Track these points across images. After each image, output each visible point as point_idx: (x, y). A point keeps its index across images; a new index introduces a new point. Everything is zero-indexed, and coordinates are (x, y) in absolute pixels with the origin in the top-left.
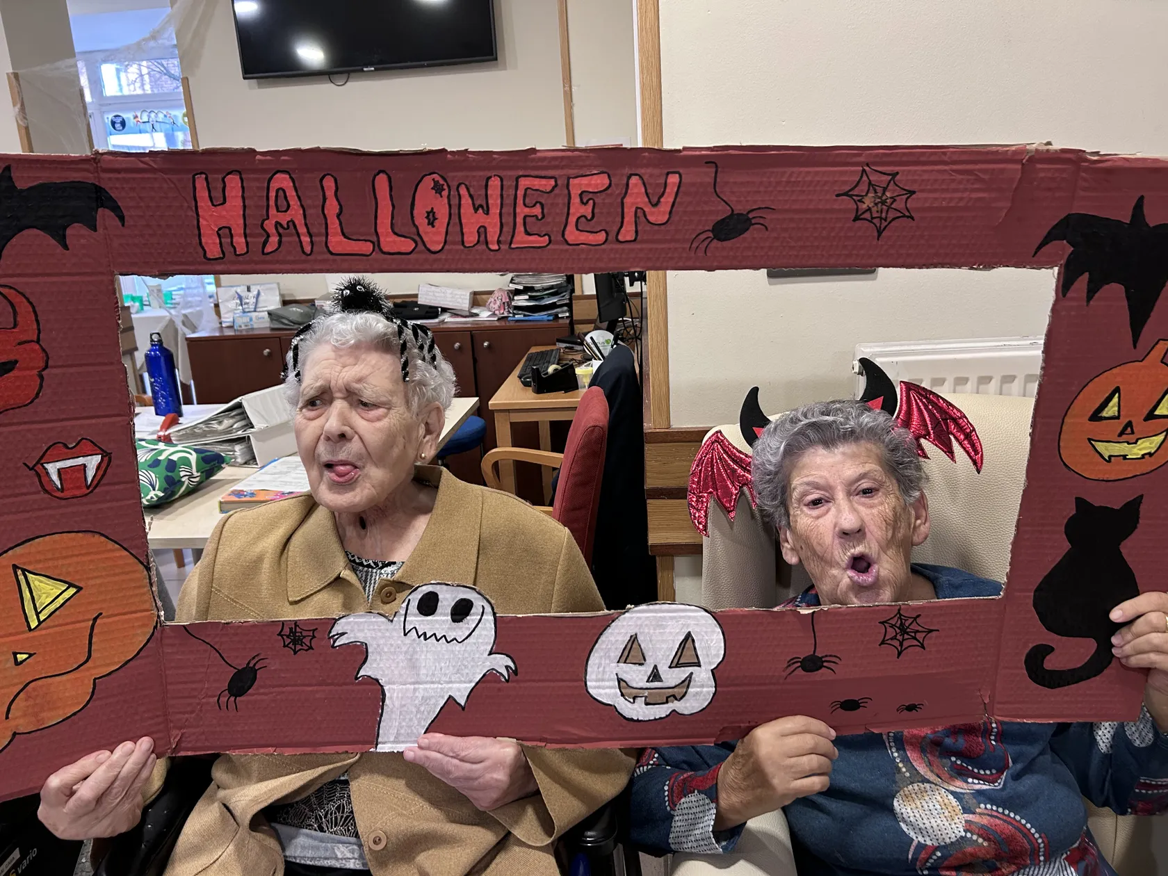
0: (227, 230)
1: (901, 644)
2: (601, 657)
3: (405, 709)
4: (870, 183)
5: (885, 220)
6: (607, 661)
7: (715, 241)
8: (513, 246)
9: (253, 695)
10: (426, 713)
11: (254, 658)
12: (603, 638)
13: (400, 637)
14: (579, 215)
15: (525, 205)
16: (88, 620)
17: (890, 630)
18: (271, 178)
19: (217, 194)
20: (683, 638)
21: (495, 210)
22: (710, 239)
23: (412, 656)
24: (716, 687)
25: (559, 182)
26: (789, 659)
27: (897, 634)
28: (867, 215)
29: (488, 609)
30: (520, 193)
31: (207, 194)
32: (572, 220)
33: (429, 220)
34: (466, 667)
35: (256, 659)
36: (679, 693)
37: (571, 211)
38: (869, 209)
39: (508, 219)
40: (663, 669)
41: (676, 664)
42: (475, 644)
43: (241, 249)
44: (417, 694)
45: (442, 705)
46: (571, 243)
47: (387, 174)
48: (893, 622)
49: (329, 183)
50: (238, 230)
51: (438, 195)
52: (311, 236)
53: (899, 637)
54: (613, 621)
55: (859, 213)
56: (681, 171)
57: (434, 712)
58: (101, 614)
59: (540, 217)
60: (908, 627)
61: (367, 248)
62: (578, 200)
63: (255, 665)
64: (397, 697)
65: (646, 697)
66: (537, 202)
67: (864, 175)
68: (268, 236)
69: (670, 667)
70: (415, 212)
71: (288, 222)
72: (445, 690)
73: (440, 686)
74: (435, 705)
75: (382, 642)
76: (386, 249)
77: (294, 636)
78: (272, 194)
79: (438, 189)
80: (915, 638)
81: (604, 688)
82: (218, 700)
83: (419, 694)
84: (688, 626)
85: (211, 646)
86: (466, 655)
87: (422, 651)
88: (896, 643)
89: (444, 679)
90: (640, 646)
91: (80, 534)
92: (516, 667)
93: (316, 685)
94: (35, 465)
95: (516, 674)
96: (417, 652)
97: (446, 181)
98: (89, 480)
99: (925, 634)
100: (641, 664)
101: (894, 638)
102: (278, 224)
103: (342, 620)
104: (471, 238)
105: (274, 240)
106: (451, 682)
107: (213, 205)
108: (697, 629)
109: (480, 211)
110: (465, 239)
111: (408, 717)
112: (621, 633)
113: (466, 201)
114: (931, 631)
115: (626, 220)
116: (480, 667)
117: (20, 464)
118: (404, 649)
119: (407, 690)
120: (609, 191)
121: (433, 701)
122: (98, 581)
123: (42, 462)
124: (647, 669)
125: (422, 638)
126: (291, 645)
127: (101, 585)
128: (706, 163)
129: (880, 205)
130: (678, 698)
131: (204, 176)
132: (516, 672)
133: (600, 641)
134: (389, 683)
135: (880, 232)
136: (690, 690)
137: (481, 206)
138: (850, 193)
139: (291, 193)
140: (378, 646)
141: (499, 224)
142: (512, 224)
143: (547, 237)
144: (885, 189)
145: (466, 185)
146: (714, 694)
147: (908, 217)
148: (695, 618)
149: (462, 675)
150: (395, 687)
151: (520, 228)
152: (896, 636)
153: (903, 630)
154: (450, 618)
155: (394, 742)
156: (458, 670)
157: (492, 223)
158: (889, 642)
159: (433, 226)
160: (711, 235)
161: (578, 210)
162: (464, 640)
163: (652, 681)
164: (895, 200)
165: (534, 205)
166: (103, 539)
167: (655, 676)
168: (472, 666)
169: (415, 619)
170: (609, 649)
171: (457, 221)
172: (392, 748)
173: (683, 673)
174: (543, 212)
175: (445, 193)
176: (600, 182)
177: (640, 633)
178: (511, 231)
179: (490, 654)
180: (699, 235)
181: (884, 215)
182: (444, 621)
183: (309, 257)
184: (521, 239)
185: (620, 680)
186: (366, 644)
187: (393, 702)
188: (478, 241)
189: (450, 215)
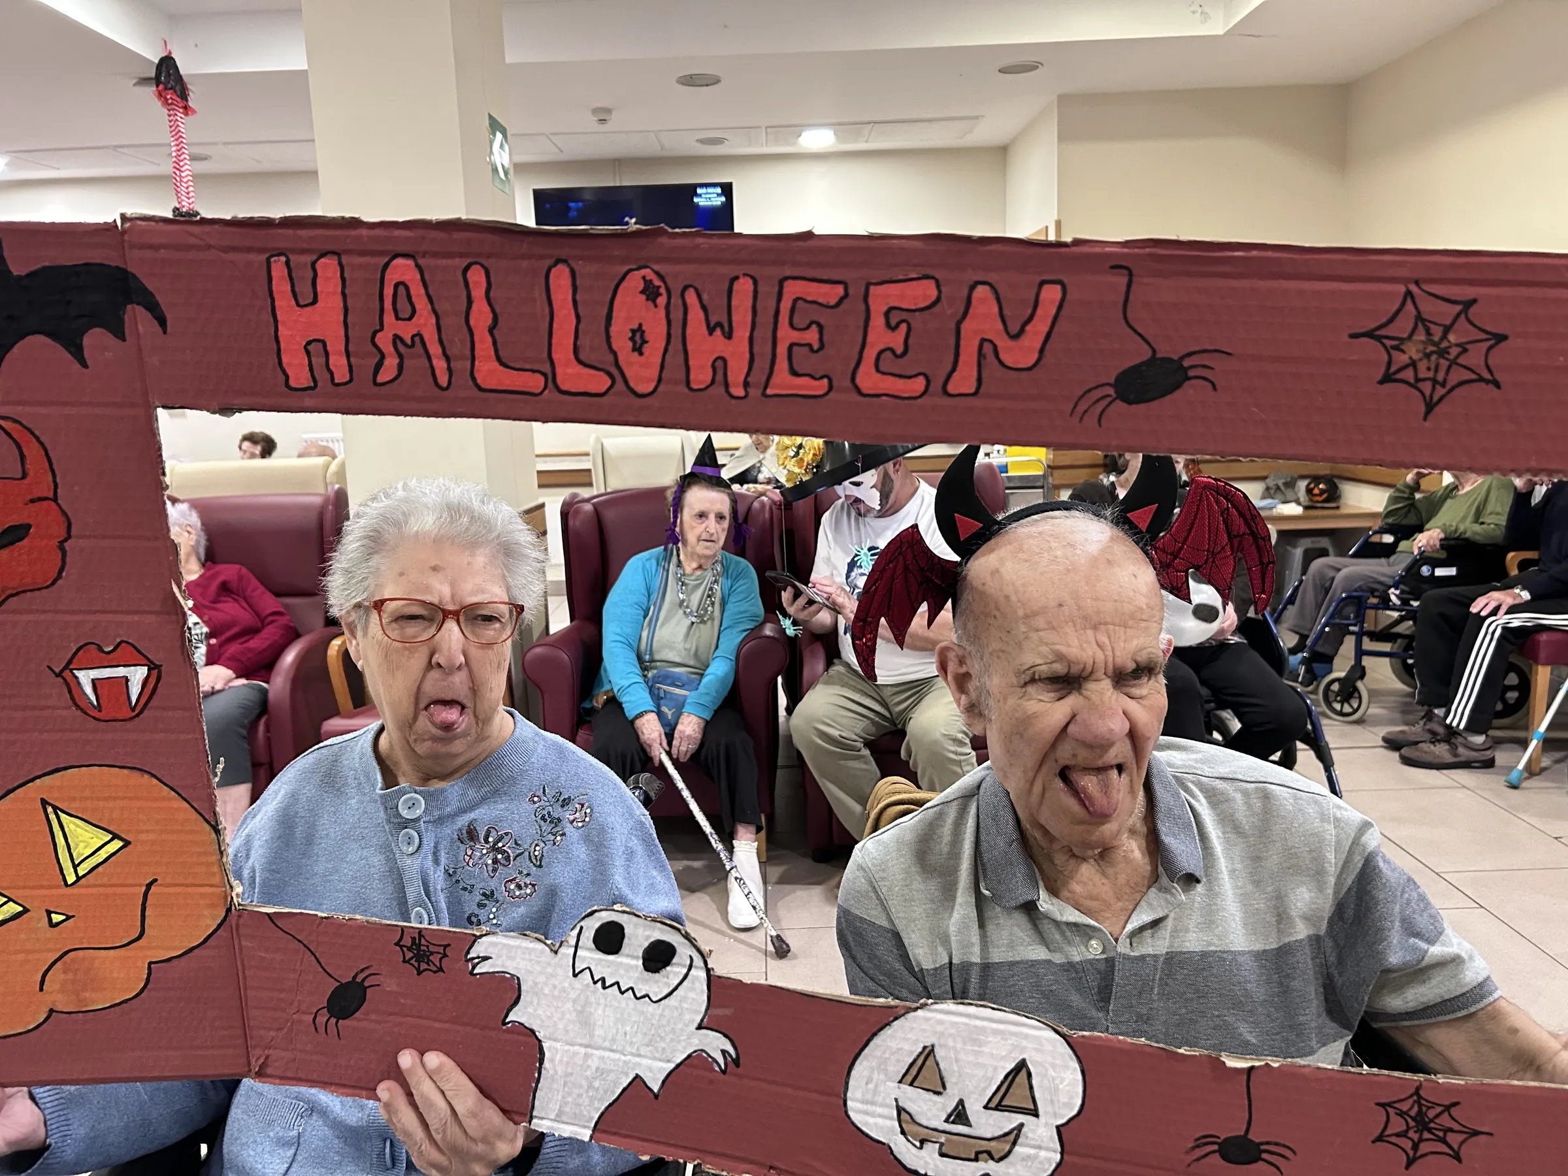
0: (320, 345)
1: (1415, 1147)
2: (872, 1069)
3: (572, 1079)
4: (1419, 318)
5: (1443, 385)
6: (882, 1077)
7: (1118, 402)
8: (769, 392)
9: (359, 1020)
10: (601, 1091)
11: (363, 970)
12: (876, 1041)
13: (568, 977)
14: (882, 347)
15: (791, 325)
16: (141, 885)
17: (1394, 1118)
18: (387, 265)
19: (305, 290)
20: (1012, 1065)
21: (742, 333)
22: (1109, 399)
23: (583, 1007)
24: (1062, 1153)
25: (851, 291)
26: (1198, 1135)
27: (1408, 1128)
28: (1409, 375)
29: (698, 961)
30: (786, 305)
31: (289, 288)
32: (870, 354)
33: (635, 343)
34: (662, 1039)
35: (367, 973)
36: (998, 1151)
37: (870, 339)
38: (1413, 364)
39: (763, 349)
40: (974, 1108)
41: (998, 1103)
42: (677, 1008)
43: (341, 375)
44: (590, 1062)
45: (625, 1085)
46: (865, 391)
47: (569, 266)
48: (1405, 1107)
49: (477, 277)
50: (336, 345)
51: (650, 303)
52: (448, 359)
53: (1411, 1134)
54: (896, 1019)
55: (1393, 369)
56: (1065, 280)
57: (613, 1092)
58: (156, 880)
59: (816, 347)
60: (1432, 1121)
61: (535, 382)
62: (882, 320)
63: (364, 980)
64: (561, 1061)
65: (942, 1145)
66: (812, 323)
67: (1409, 301)
68: (383, 356)
69: (986, 1107)
70: (613, 329)
71: (413, 337)
72: (631, 1065)
73: (623, 1058)
74: (616, 1084)
75: (542, 979)
76: (564, 387)
77: (419, 950)
78: (389, 291)
79: (650, 292)
80: (1444, 1141)
81: (873, 1115)
82: (314, 1019)
83: (594, 1063)
84: (1023, 1049)
85: (305, 946)
86: (664, 1022)
87: (599, 1004)
88: (1408, 1145)
89: (629, 1049)
90: (938, 1065)
91: (126, 771)
92: (737, 1054)
93: (446, 1022)
94: (62, 671)
95: (738, 1066)
96: (591, 1003)
97: (665, 283)
98: (134, 700)
99: (1465, 1136)
100: (938, 1093)
101: (1403, 1134)
102: (397, 338)
103: (484, 939)
104: (701, 376)
105: (391, 362)
106: (639, 1056)
107: (298, 305)
108: (1038, 1057)
109: (718, 332)
110: (692, 377)
111: (576, 1091)
112: (908, 1039)
113: (696, 315)
114: (1476, 1133)
115: (962, 358)
116: (683, 1044)
117: (44, 667)
118: (573, 995)
119: (575, 1054)
120: (936, 309)
121: (612, 1077)
122: (151, 837)
123: (71, 667)
124: (948, 1103)
125: (599, 984)
126: (413, 962)
127: (153, 842)
128: (1113, 267)
129: (1434, 357)
130: (996, 1157)
131: (283, 259)
132: (737, 1062)
133: (872, 1044)
134: (550, 1039)
135: (1430, 407)
136: (1017, 1148)
137: (719, 324)
138: (1377, 333)
139: (417, 291)
140: (536, 984)
141: (748, 356)
142: (769, 356)
143: (825, 381)
144: (1447, 330)
145: (696, 290)
146: (1059, 1165)
147: (1487, 382)
148: (1037, 1038)
149: (656, 1049)
150: (558, 1045)
151: (782, 364)
152: (1407, 1131)
153: (1422, 1123)
154: (641, 962)
155: (555, 1120)
156: (651, 1041)
157: (737, 352)
158: (1394, 1139)
159: (641, 354)
160: (1111, 391)
161: (880, 337)
162: (661, 1000)
163: (953, 1122)
164: (1465, 350)
165: (808, 328)
166: (155, 781)
167: (959, 1115)
168: (672, 1040)
169: (590, 956)
170: (886, 1060)
171: (680, 347)
172: (552, 1128)
173: (1010, 1121)
174: (821, 340)
175: (662, 300)
176: (923, 292)
177: (941, 1046)
178: (767, 366)
179: (700, 1027)
180: (1090, 390)
181: (1440, 377)
182: (631, 967)
183: (445, 393)
184: (783, 381)
185: (900, 1110)
186: (518, 978)
187: (554, 1066)
188: (713, 382)
189: (669, 336)
